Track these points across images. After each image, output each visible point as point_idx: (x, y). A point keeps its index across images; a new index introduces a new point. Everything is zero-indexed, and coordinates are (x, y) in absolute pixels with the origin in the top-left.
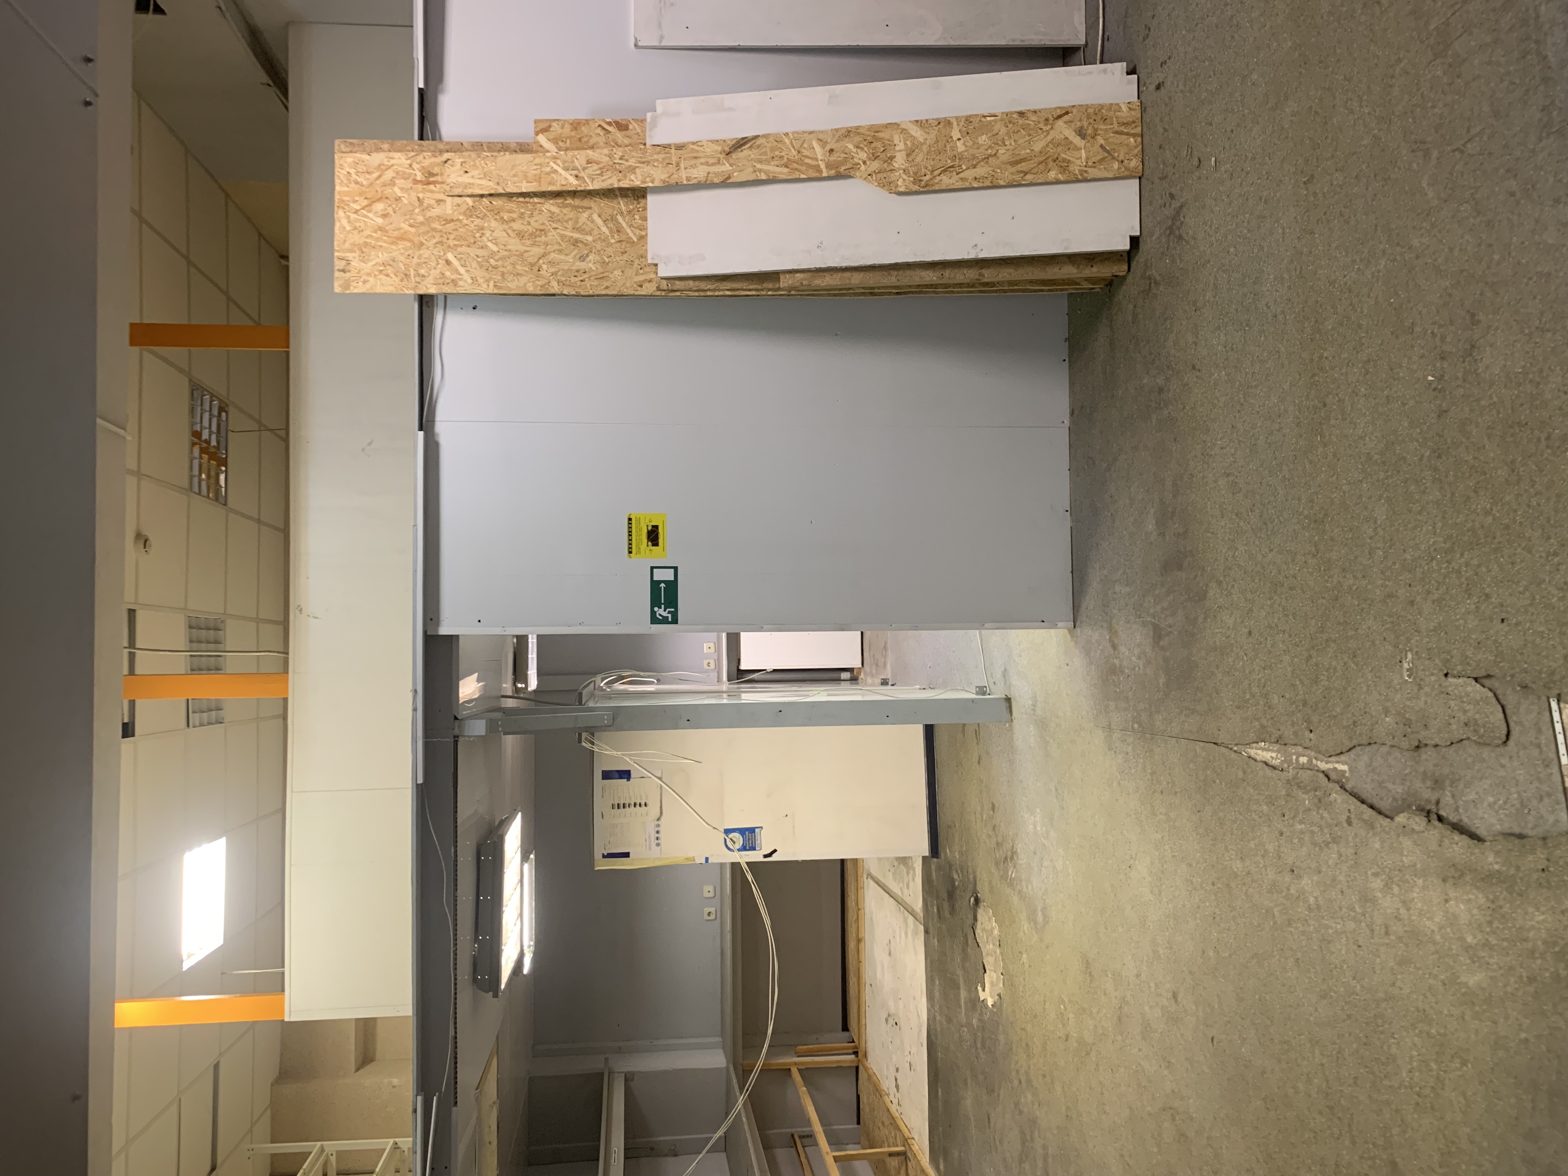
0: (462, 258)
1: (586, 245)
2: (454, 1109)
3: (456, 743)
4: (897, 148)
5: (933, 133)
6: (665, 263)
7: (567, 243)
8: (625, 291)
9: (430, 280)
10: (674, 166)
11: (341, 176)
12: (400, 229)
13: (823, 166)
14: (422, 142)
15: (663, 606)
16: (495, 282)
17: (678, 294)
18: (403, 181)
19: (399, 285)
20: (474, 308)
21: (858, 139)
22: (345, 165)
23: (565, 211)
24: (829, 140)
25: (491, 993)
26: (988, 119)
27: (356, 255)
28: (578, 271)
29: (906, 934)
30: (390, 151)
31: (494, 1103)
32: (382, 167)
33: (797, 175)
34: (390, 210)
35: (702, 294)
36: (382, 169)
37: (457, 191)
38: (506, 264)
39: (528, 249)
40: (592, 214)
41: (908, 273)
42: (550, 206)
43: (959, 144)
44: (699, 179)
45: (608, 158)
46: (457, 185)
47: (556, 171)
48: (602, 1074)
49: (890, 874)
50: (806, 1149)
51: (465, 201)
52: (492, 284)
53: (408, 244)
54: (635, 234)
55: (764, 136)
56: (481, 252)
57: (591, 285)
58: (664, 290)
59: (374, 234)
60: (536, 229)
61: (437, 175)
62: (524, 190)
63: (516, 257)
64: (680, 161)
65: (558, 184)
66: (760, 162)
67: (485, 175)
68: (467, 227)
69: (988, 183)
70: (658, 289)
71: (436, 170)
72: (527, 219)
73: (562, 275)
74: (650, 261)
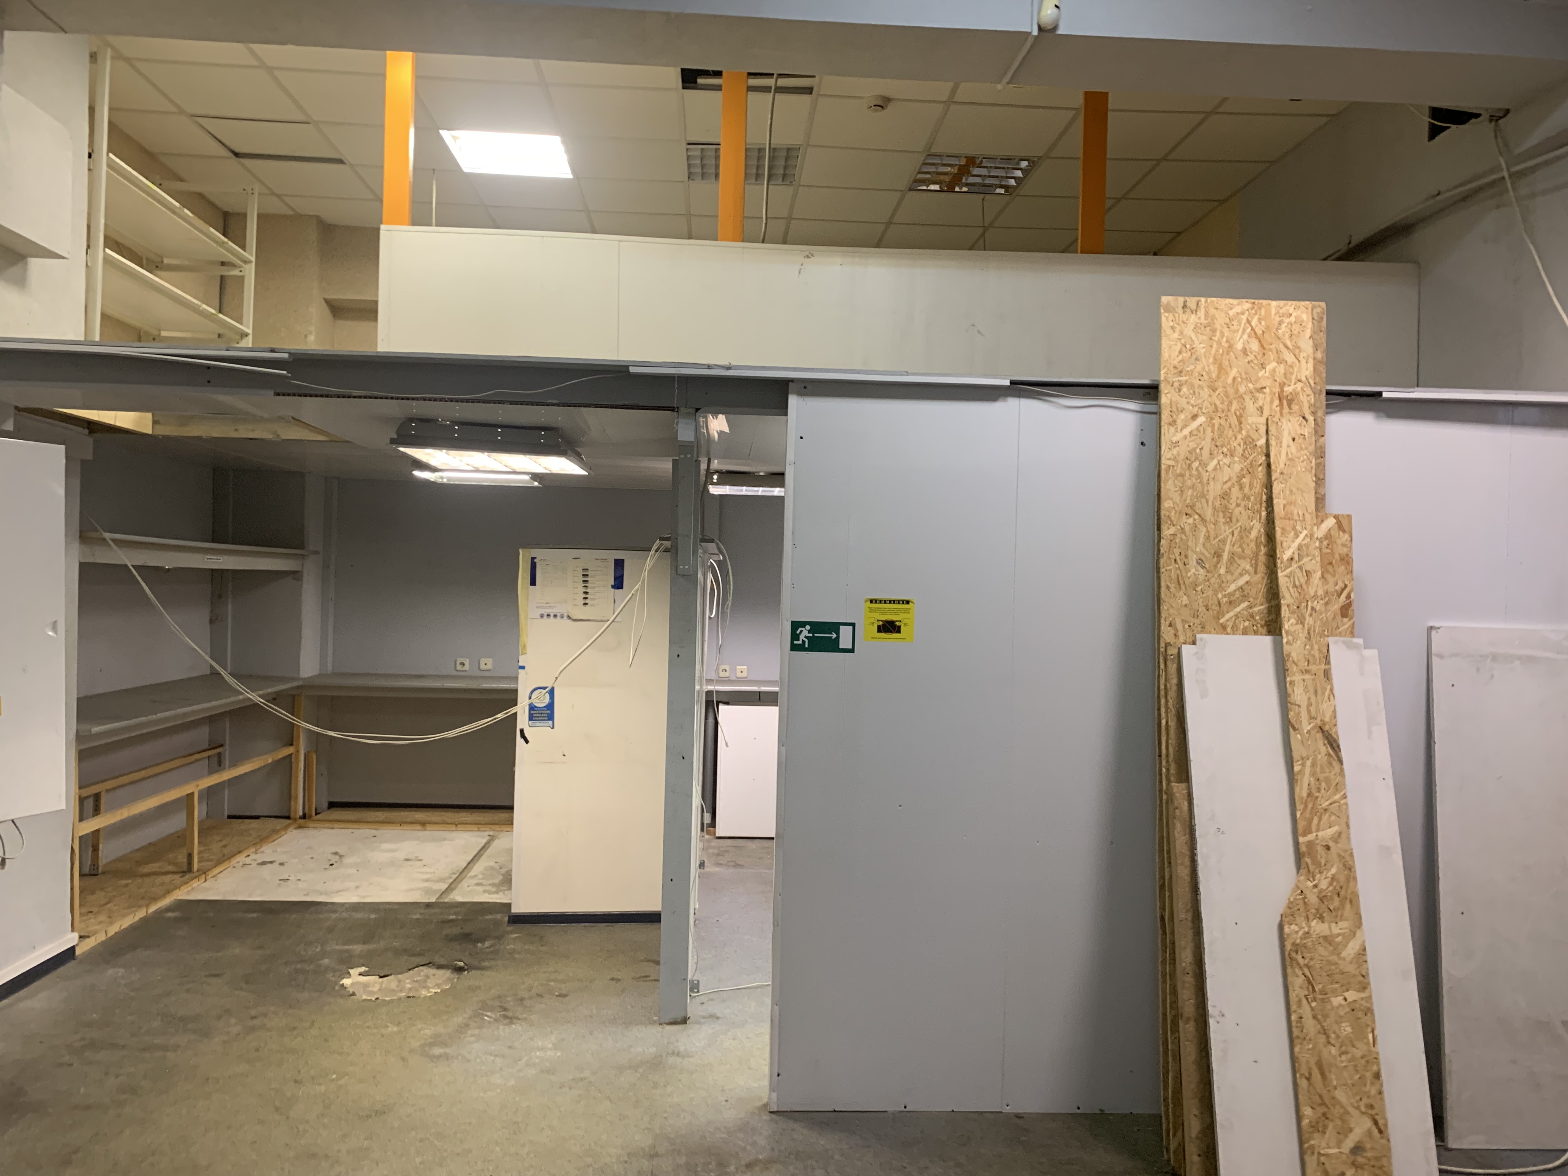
0: (1199, 432)
1: (1216, 566)
2: (272, 392)
3: (672, 409)
4: (1333, 925)
5: (1351, 969)
6: (1197, 653)
7: (1216, 545)
8: (1164, 607)
9: (1175, 397)
10: (1307, 668)
11: (1287, 307)
12: (1231, 367)
13: (1311, 837)
14: (1324, 394)
15: (811, 635)
16: (1173, 466)
17: (1162, 666)
18: (1283, 371)
19: (1170, 364)
20: (1142, 443)
21: (1342, 878)
22: (1299, 312)
23: (1253, 545)
24: (1339, 845)
25: (395, 436)
26: (1370, 1036)
27: (1203, 320)
28: (1186, 556)
29: (427, 880)
30: (1314, 359)
31: (278, 436)
32: (1298, 350)
33: (1299, 806)
34: (1251, 357)
35: (1162, 693)
36: (1296, 350)
37: (1273, 429)
38: (1194, 480)
39: (1210, 504)
40: (1250, 574)
41: (1190, 934)
42: (1257, 528)
43: (1340, 999)
44: (1292, 695)
45: (1312, 594)
46: (1279, 430)
47: (1297, 536)
48: (302, 547)
49: (492, 864)
50: (206, 761)
51: (1261, 437)
52: (1171, 463)
53: (1214, 376)
54: (1228, 620)
55: (1342, 770)
56: (1206, 453)
57: (1170, 570)
58: (1166, 650)
59: (1224, 340)
60: (1232, 513)
61: (1290, 408)
62: (1275, 501)
63: (1201, 490)
64: (1312, 675)
65: (1282, 539)
66: (1314, 765)
67: (1291, 460)
68: (1233, 438)
69: (1296, 1032)
70: (1167, 645)
71: (1295, 407)
72: (1243, 504)
73: (1181, 539)
74: (1198, 636)
